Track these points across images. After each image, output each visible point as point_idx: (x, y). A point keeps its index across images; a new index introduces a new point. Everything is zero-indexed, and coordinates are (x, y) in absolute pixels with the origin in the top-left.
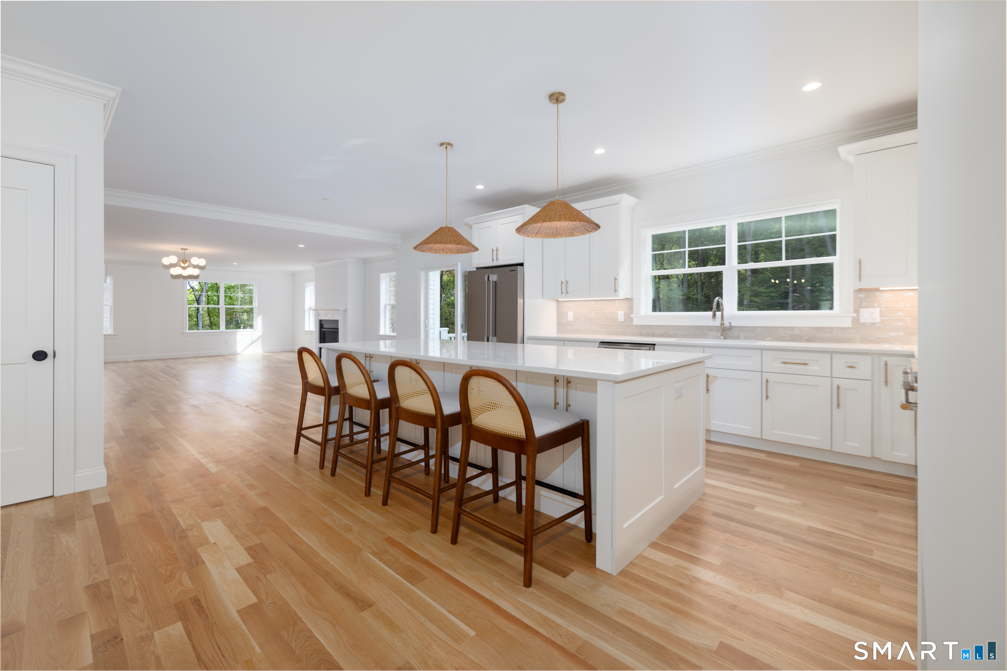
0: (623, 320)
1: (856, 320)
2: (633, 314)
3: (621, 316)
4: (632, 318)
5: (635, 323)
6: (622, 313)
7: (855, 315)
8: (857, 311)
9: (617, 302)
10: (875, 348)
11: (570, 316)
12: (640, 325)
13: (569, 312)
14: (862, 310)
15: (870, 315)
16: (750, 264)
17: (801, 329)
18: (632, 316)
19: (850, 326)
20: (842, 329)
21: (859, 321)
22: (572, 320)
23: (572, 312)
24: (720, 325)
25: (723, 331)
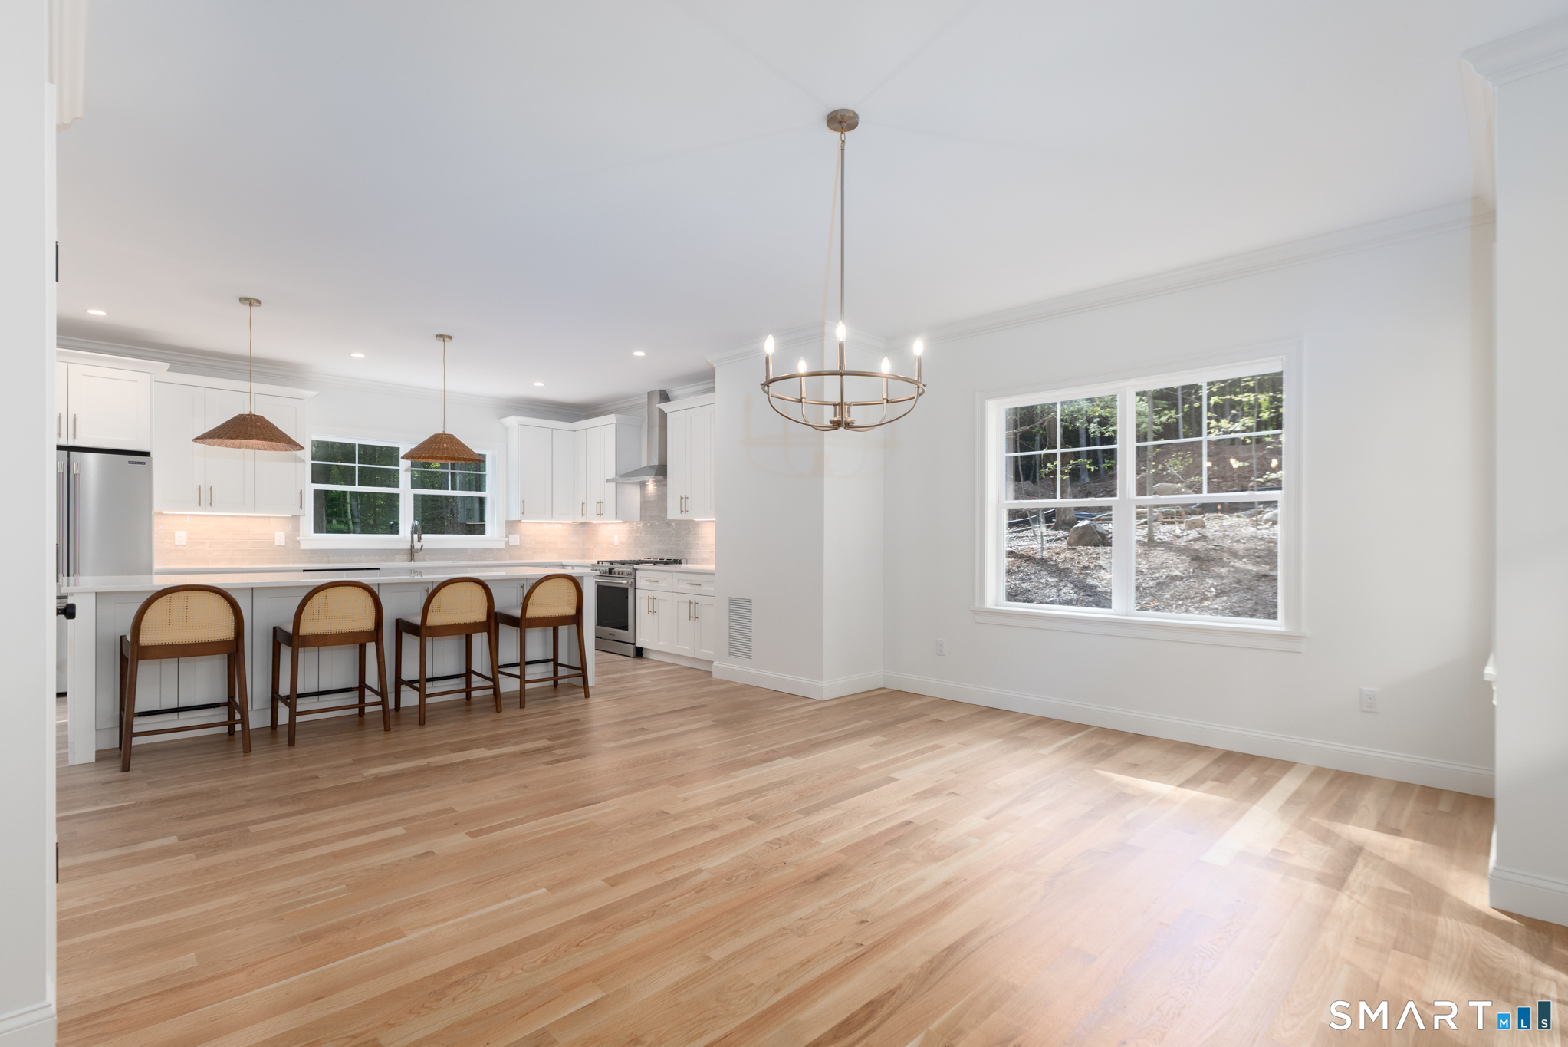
0: (283, 544)
2: (296, 536)
3: (280, 538)
4: (299, 541)
5: (303, 546)
6: (282, 534)
7: (506, 540)
8: (507, 536)
9: (272, 520)
11: (181, 537)
12: (310, 550)
13: (176, 532)
14: (510, 536)
15: (515, 539)
16: (427, 490)
17: (471, 550)
18: (298, 538)
19: (503, 547)
20: (499, 550)
21: (510, 544)
22: (185, 543)
23: (185, 532)
24: (409, 548)
25: (412, 553)
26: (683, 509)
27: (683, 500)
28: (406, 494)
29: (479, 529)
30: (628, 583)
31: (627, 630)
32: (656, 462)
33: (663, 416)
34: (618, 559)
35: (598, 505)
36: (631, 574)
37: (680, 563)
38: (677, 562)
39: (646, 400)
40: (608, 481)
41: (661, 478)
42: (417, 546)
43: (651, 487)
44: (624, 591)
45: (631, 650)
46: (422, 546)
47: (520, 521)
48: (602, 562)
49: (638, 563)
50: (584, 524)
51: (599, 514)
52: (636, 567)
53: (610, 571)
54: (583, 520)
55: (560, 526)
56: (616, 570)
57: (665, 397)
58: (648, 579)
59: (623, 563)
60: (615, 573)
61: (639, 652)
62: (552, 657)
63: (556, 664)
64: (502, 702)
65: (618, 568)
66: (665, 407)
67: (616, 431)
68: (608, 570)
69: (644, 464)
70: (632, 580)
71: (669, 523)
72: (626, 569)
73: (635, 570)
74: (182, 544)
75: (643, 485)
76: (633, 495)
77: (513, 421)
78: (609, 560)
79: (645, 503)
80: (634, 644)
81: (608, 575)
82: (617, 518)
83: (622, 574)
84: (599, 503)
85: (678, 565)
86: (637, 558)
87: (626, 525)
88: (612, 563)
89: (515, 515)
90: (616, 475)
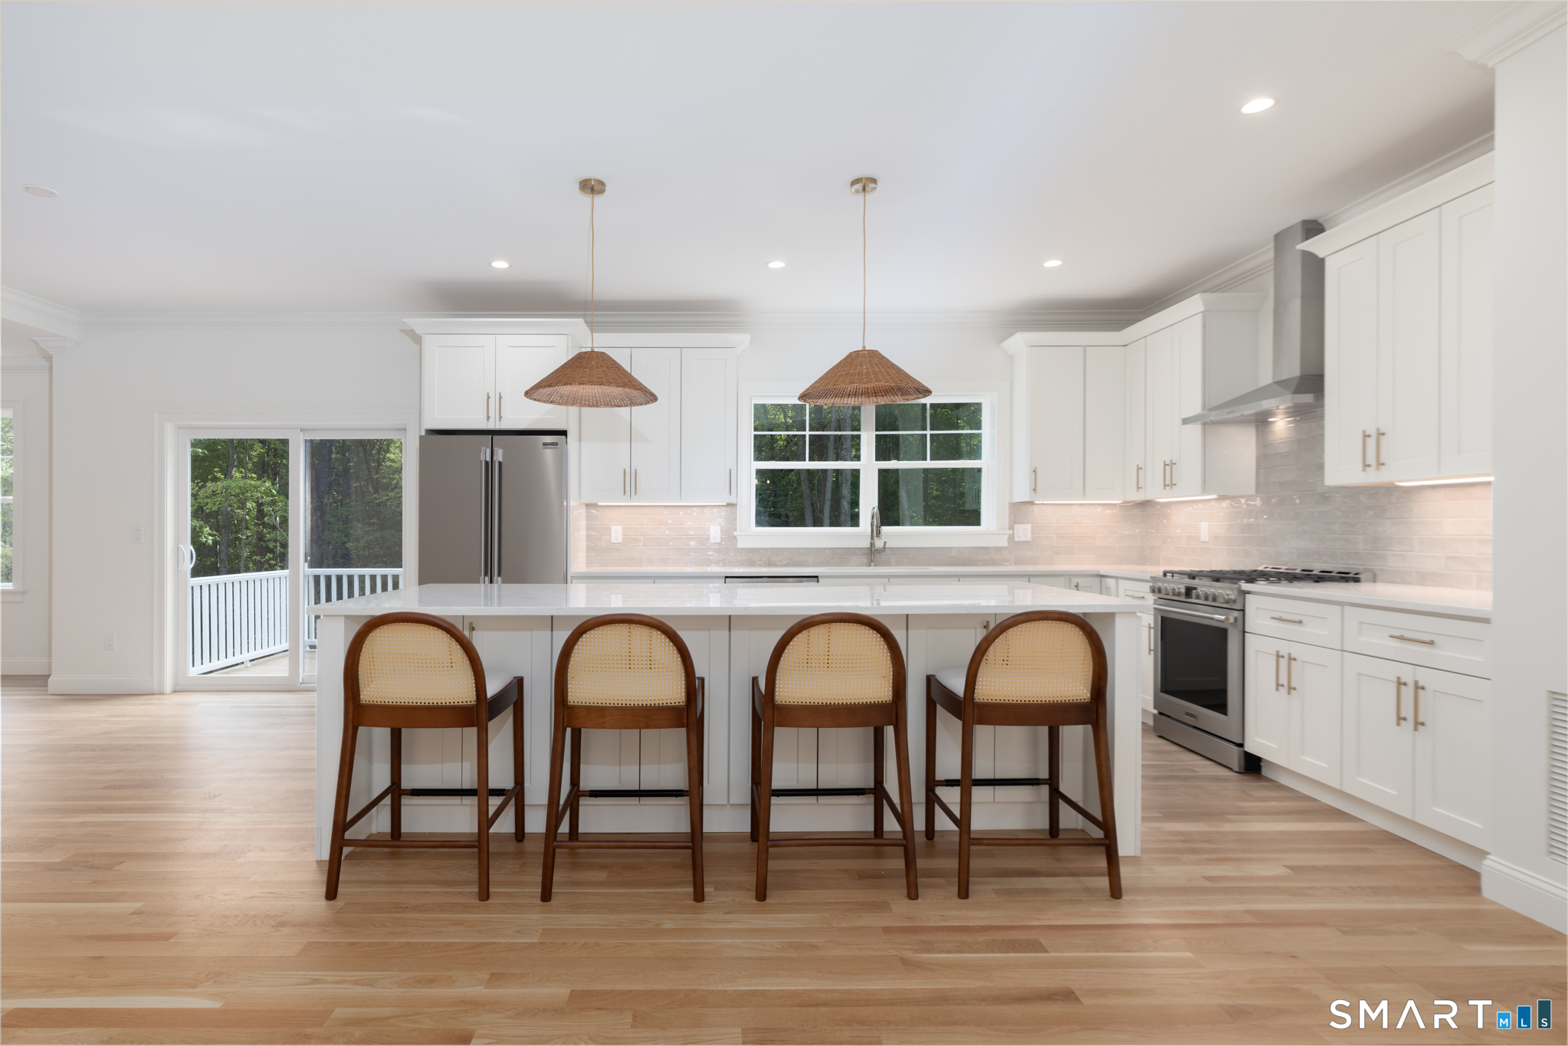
0: (719, 541)
1: (1011, 538)
2: (736, 530)
3: (715, 533)
4: (736, 537)
5: (740, 545)
6: (718, 528)
7: (1011, 532)
8: (1011, 528)
9: (706, 510)
10: (1030, 569)
11: (617, 534)
12: (751, 548)
13: (613, 528)
14: (1016, 526)
15: (1023, 532)
16: (892, 461)
17: (959, 549)
18: (735, 534)
19: (1006, 545)
20: (999, 549)
21: (1016, 539)
22: (620, 541)
23: (620, 527)
24: (869, 546)
25: (873, 554)
26: (1371, 459)
27: (1371, 443)
28: (868, 467)
29: (972, 517)
30: (1227, 619)
31: (1225, 713)
32: (1293, 369)
33: (1315, 268)
34: (1206, 568)
35: (1168, 468)
36: (1234, 601)
37: (1357, 580)
38: (1347, 577)
39: (1271, 255)
40: (1185, 421)
41: (1307, 398)
42: (879, 544)
43: (1281, 425)
44: (1220, 635)
45: (1234, 757)
46: (885, 543)
47: (1032, 503)
48: (1173, 573)
49: (1252, 577)
50: (1144, 505)
51: (1168, 484)
52: (1245, 586)
53: (1189, 591)
54: (1140, 497)
55: (1100, 508)
56: (1201, 590)
57: (1313, 228)
58: (1277, 615)
59: (1217, 577)
60: (1198, 597)
61: (1252, 765)
62: (1047, 777)
63: (1056, 795)
64: (920, 880)
65: (1204, 587)
66: (1316, 246)
67: (1204, 326)
68: (1183, 590)
69: (1266, 378)
70: (1236, 614)
71: (1326, 496)
72: (1224, 590)
73: (1244, 593)
74: (618, 542)
75: (1262, 421)
76: (1242, 446)
77: (1020, 341)
78: (1187, 569)
79: (1266, 458)
80: (1241, 745)
81: (1183, 599)
82: (1205, 490)
83: (1214, 600)
84: (1169, 465)
85: (1351, 586)
86: (1248, 565)
87: (1225, 504)
88: (1192, 576)
89: (1022, 494)
90: (1204, 408)
